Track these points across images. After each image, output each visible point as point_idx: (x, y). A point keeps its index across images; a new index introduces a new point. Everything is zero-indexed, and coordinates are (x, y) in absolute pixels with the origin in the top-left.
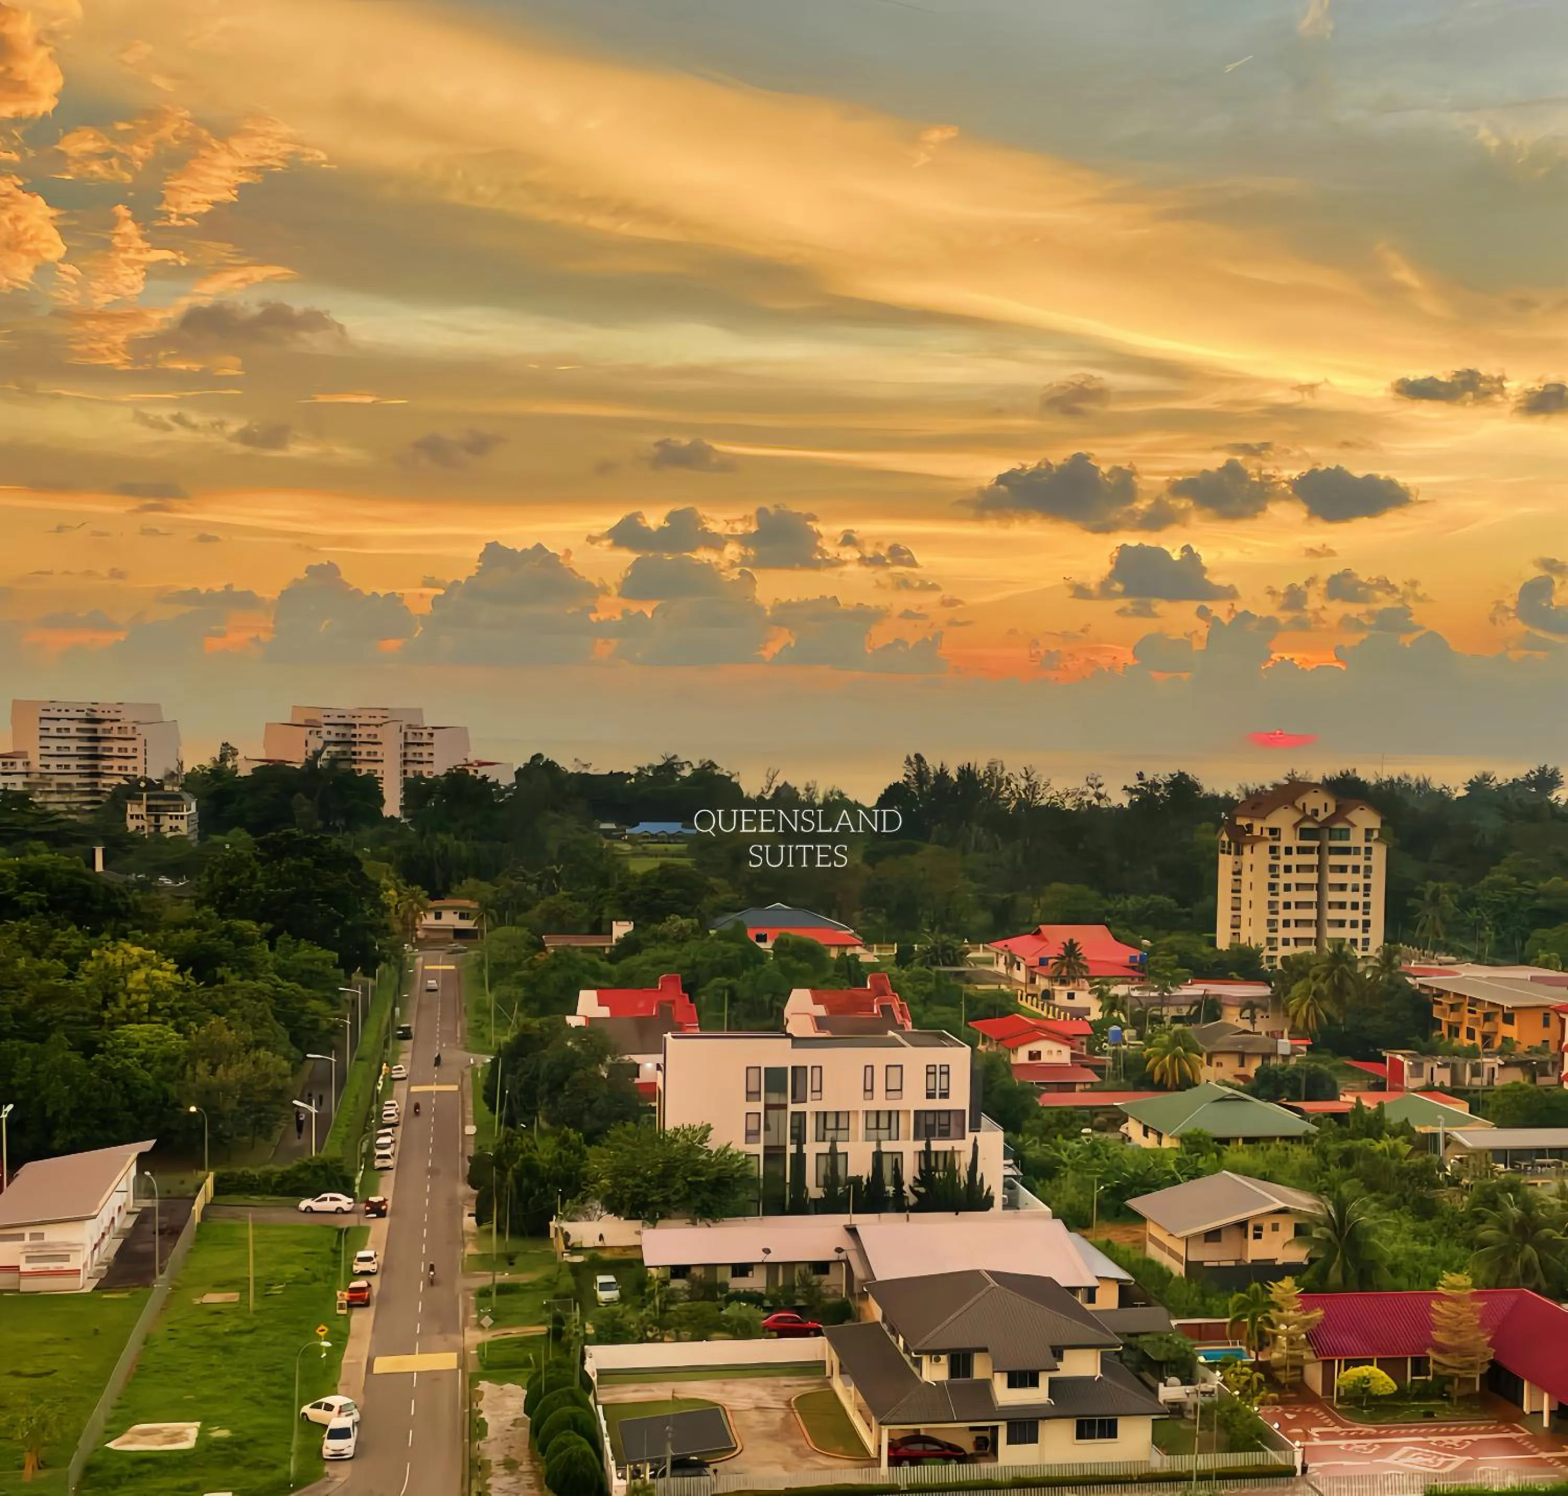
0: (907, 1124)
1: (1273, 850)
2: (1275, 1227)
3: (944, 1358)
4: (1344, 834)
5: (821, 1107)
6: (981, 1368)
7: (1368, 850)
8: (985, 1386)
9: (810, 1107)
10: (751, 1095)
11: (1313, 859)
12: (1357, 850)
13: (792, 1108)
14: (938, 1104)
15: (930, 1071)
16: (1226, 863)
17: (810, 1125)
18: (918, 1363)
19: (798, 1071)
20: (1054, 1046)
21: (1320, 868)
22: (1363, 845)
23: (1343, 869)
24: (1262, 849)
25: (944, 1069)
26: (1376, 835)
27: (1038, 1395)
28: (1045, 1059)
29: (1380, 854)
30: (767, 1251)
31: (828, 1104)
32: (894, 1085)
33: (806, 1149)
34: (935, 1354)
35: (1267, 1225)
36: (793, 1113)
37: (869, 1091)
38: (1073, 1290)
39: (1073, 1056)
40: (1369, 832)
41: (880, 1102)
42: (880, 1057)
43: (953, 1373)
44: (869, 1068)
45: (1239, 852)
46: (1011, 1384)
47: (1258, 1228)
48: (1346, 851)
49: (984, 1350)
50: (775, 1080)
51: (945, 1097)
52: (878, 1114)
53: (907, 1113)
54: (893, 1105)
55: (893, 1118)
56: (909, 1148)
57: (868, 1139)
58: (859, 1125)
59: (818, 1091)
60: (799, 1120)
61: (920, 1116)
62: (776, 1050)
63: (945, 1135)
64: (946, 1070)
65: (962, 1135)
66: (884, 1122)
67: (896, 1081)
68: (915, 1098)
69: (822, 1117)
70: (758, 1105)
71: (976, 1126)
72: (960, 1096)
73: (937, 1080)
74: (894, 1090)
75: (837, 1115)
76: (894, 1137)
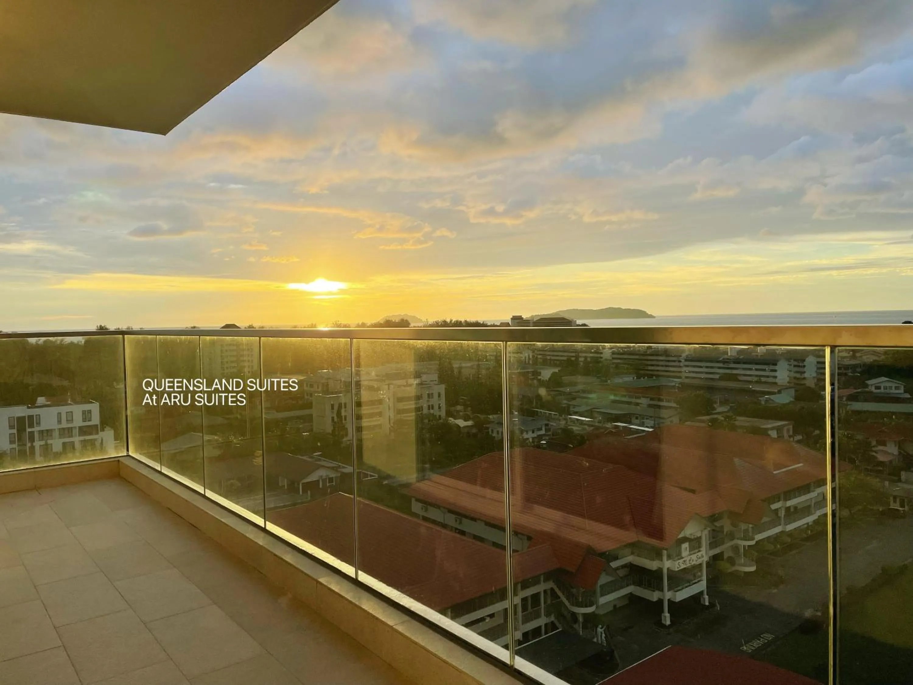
0: (76, 432)
5: (40, 429)
9: (36, 429)
10: (11, 427)
11: (235, 348)
13: (28, 430)
14: (88, 423)
15: (84, 412)
17: (36, 435)
19: (31, 417)
21: (238, 351)
23: (244, 350)
25: (89, 412)
31: (43, 427)
32: (69, 418)
33: (34, 444)
36: (29, 432)
37: (59, 422)
41: (64, 425)
42: (64, 409)
44: (59, 414)
50: (21, 420)
51: (90, 420)
52: (64, 429)
53: (75, 427)
54: (70, 425)
55: (70, 430)
56: (77, 439)
57: (60, 438)
58: (56, 434)
59: (39, 424)
60: (32, 434)
61: (80, 428)
62: (20, 411)
63: (91, 434)
64: (90, 412)
65: (97, 433)
66: (66, 432)
67: (70, 417)
68: (78, 422)
69: (41, 432)
70: (15, 431)
71: (103, 430)
72: (96, 420)
73: (87, 415)
74: (70, 420)
75: (47, 431)
76: (71, 436)
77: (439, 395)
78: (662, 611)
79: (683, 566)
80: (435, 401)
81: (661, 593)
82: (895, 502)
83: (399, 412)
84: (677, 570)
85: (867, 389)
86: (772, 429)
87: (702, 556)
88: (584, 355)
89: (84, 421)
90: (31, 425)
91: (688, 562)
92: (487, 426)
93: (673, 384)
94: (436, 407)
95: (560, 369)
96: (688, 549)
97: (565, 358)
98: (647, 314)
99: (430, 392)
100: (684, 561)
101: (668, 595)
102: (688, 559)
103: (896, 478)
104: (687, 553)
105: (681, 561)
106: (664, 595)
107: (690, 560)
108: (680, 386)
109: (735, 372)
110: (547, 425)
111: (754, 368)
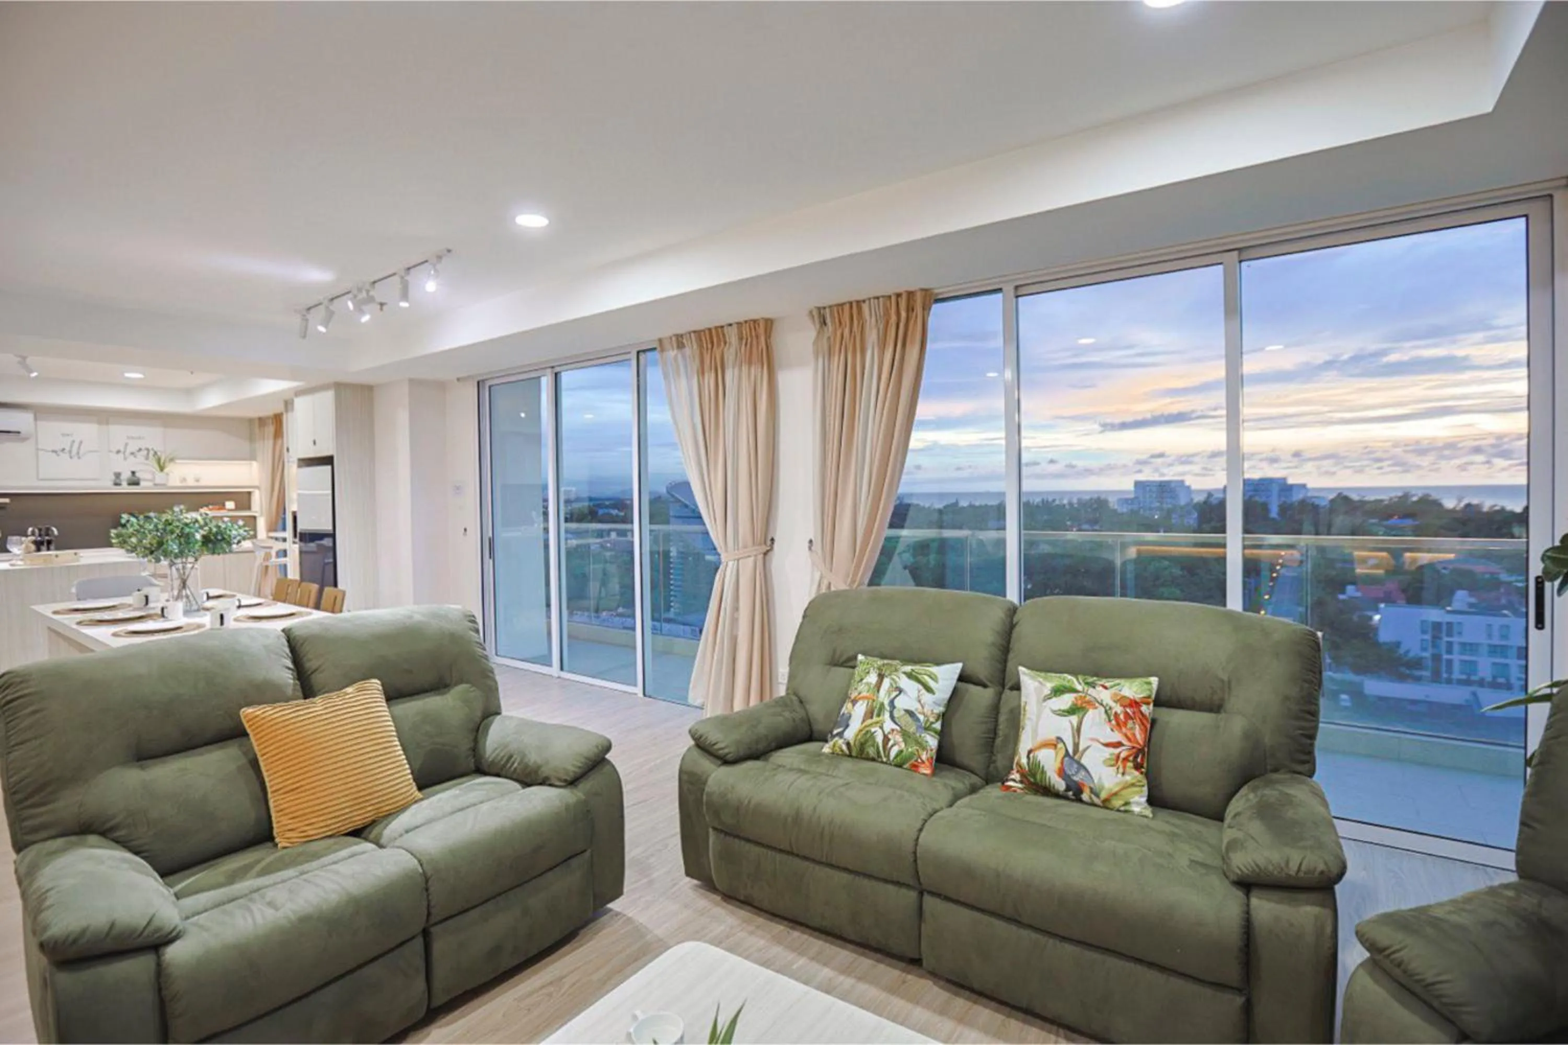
5: (1463, 640)
9: (1455, 639)
10: (1424, 633)
13: (1446, 639)
17: (1456, 648)
19: (1450, 624)
31: (1465, 639)
33: (1454, 658)
36: (1446, 642)
37: (1490, 637)
41: (1496, 641)
42: (1497, 622)
44: (1490, 626)
50: (1437, 626)
52: (1495, 646)
53: (1511, 647)
54: (1503, 643)
55: (1504, 648)
56: (1514, 663)
57: (1489, 657)
58: (1484, 650)
59: (1460, 634)
60: (1450, 644)
62: (1437, 615)
66: (1499, 650)
67: (1505, 632)
69: (1463, 645)
70: (1428, 637)
74: (1504, 637)
75: (1471, 644)
76: (1506, 657)
90: (1450, 635)
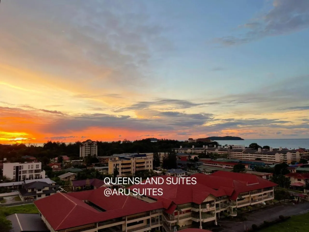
0: (34, 171)
1: (85, 147)
2: (73, 177)
3: (31, 189)
4: (93, 145)
5: (23, 170)
6: (35, 190)
7: (96, 146)
8: (36, 192)
9: (22, 170)
10: (14, 169)
11: (90, 147)
12: (94, 146)
14: (38, 169)
15: (37, 165)
16: (80, 148)
17: (22, 172)
18: (28, 190)
19: (20, 166)
20: (56, 166)
21: (90, 148)
22: (95, 146)
23: (93, 148)
24: (84, 147)
26: (96, 145)
27: (41, 192)
28: (55, 167)
29: (97, 146)
30: (13, 184)
31: (24, 170)
33: (21, 175)
34: (30, 189)
35: (72, 176)
37: (29, 168)
38: (50, 184)
39: (58, 167)
40: (95, 144)
41: (30, 169)
42: (31, 164)
43: (32, 191)
44: (29, 165)
45: (82, 147)
46: (38, 191)
47: (71, 177)
48: (93, 146)
49: (35, 188)
50: (17, 167)
51: (38, 168)
52: (30, 170)
53: (34, 170)
54: (32, 169)
55: (32, 171)
56: (34, 174)
57: (29, 173)
58: (28, 172)
59: (23, 168)
60: (20, 171)
61: (35, 170)
62: (17, 164)
63: (38, 172)
64: (38, 165)
65: (40, 172)
66: (31, 171)
68: (35, 168)
69: (23, 171)
70: (15, 171)
71: (42, 171)
72: (40, 168)
73: (37, 166)
74: (32, 168)
75: (25, 171)
76: (32, 173)
77: (151, 162)
78: (200, 225)
79: (206, 211)
80: (149, 164)
81: (199, 219)
82: (296, 198)
83: (137, 167)
84: (204, 212)
85: (307, 164)
86: (265, 175)
87: (214, 208)
88: (208, 151)
89: (36, 168)
90: (20, 169)
91: (208, 210)
92: (165, 172)
93: (236, 161)
94: (150, 166)
95: (198, 155)
96: (209, 206)
97: (201, 152)
98: (241, 139)
99: (148, 161)
100: (207, 209)
101: (201, 220)
102: (208, 209)
103: (302, 192)
104: (209, 207)
105: (206, 209)
106: (200, 220)
107: (209, 209)
108: (239, 162)
109: (260, 157)
110: (186, 173)
111: (267, 156)
